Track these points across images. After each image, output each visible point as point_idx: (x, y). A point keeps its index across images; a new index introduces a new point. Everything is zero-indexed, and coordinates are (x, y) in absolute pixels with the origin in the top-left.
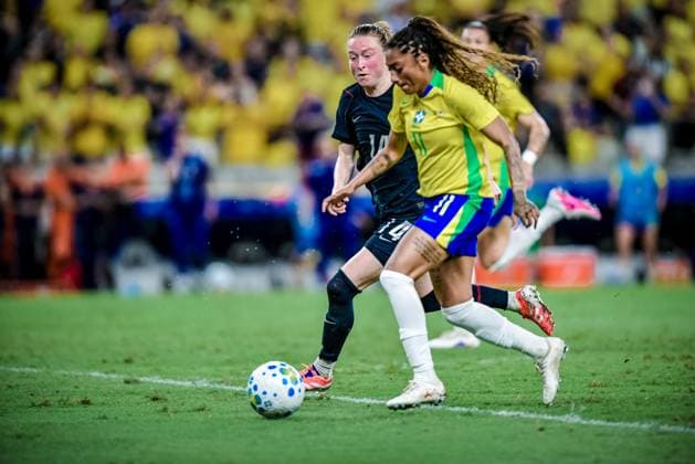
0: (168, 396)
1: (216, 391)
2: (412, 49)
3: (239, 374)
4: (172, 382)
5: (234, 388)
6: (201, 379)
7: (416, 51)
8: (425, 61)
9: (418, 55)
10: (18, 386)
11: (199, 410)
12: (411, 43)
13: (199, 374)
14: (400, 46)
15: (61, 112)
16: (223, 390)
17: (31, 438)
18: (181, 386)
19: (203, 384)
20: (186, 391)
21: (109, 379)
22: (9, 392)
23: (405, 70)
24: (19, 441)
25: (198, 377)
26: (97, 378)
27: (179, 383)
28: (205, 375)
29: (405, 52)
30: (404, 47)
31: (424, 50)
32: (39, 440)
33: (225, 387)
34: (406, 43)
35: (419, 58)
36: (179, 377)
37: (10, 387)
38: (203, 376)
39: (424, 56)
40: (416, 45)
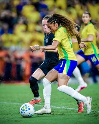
0: (55, 111)
1: (67, 110)
2: (53, 22)
3: (72, 105)
4: (55, 107)
5: (71, 109)
6: (63, 106)
7: (54, 23)
8: (57, 25)
9: (55, 24)
10: (16, 108)
11: (62, 114)
12: (53, 21)
13: (62, 105)
14: (50, 22)
15: (27, 37)
16: (68, 109)
17: (19, 121)
18: (57, 108)
19: (63, 107)
20: (59, 109)
21: (39, 106)
22: (14, 109)
23: (52, 28)
24: (16, 122)
25: (62, 106)
26: (36, 106)
27: (57, 107)
28: (64, 105)
29: (51, 23)
30: (51, 22)
31: (56, 22)
32: (21, 122)
33: (69, 108)
34: (52, 21)
35: (55, 25)
36: (57, 106)
37: (14, 108)
38: (63, 105)
39: (57, 24)
40: (54, 21)
